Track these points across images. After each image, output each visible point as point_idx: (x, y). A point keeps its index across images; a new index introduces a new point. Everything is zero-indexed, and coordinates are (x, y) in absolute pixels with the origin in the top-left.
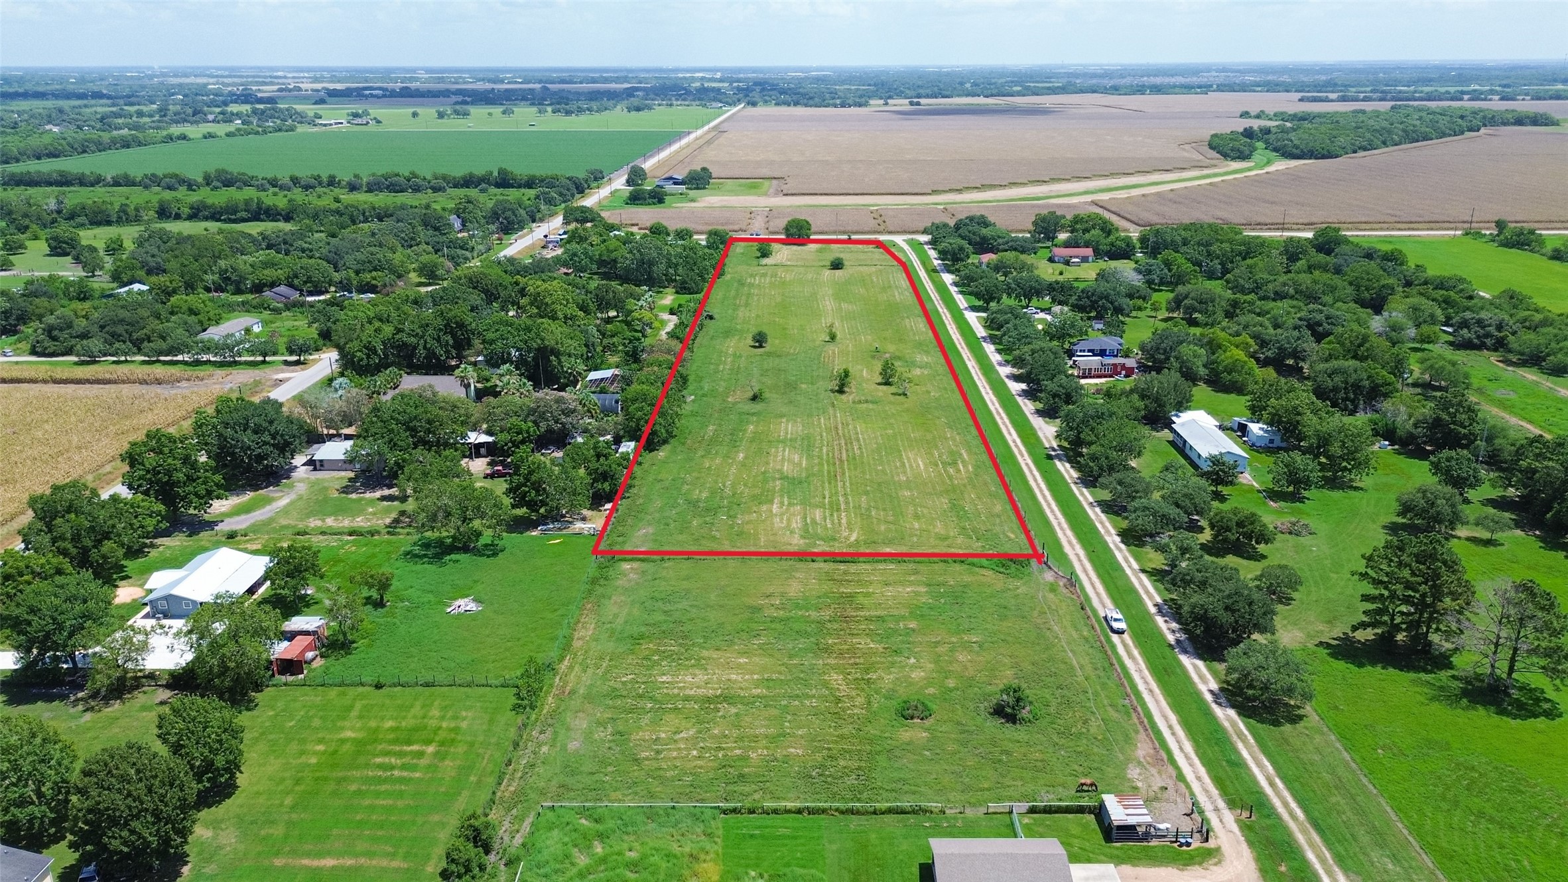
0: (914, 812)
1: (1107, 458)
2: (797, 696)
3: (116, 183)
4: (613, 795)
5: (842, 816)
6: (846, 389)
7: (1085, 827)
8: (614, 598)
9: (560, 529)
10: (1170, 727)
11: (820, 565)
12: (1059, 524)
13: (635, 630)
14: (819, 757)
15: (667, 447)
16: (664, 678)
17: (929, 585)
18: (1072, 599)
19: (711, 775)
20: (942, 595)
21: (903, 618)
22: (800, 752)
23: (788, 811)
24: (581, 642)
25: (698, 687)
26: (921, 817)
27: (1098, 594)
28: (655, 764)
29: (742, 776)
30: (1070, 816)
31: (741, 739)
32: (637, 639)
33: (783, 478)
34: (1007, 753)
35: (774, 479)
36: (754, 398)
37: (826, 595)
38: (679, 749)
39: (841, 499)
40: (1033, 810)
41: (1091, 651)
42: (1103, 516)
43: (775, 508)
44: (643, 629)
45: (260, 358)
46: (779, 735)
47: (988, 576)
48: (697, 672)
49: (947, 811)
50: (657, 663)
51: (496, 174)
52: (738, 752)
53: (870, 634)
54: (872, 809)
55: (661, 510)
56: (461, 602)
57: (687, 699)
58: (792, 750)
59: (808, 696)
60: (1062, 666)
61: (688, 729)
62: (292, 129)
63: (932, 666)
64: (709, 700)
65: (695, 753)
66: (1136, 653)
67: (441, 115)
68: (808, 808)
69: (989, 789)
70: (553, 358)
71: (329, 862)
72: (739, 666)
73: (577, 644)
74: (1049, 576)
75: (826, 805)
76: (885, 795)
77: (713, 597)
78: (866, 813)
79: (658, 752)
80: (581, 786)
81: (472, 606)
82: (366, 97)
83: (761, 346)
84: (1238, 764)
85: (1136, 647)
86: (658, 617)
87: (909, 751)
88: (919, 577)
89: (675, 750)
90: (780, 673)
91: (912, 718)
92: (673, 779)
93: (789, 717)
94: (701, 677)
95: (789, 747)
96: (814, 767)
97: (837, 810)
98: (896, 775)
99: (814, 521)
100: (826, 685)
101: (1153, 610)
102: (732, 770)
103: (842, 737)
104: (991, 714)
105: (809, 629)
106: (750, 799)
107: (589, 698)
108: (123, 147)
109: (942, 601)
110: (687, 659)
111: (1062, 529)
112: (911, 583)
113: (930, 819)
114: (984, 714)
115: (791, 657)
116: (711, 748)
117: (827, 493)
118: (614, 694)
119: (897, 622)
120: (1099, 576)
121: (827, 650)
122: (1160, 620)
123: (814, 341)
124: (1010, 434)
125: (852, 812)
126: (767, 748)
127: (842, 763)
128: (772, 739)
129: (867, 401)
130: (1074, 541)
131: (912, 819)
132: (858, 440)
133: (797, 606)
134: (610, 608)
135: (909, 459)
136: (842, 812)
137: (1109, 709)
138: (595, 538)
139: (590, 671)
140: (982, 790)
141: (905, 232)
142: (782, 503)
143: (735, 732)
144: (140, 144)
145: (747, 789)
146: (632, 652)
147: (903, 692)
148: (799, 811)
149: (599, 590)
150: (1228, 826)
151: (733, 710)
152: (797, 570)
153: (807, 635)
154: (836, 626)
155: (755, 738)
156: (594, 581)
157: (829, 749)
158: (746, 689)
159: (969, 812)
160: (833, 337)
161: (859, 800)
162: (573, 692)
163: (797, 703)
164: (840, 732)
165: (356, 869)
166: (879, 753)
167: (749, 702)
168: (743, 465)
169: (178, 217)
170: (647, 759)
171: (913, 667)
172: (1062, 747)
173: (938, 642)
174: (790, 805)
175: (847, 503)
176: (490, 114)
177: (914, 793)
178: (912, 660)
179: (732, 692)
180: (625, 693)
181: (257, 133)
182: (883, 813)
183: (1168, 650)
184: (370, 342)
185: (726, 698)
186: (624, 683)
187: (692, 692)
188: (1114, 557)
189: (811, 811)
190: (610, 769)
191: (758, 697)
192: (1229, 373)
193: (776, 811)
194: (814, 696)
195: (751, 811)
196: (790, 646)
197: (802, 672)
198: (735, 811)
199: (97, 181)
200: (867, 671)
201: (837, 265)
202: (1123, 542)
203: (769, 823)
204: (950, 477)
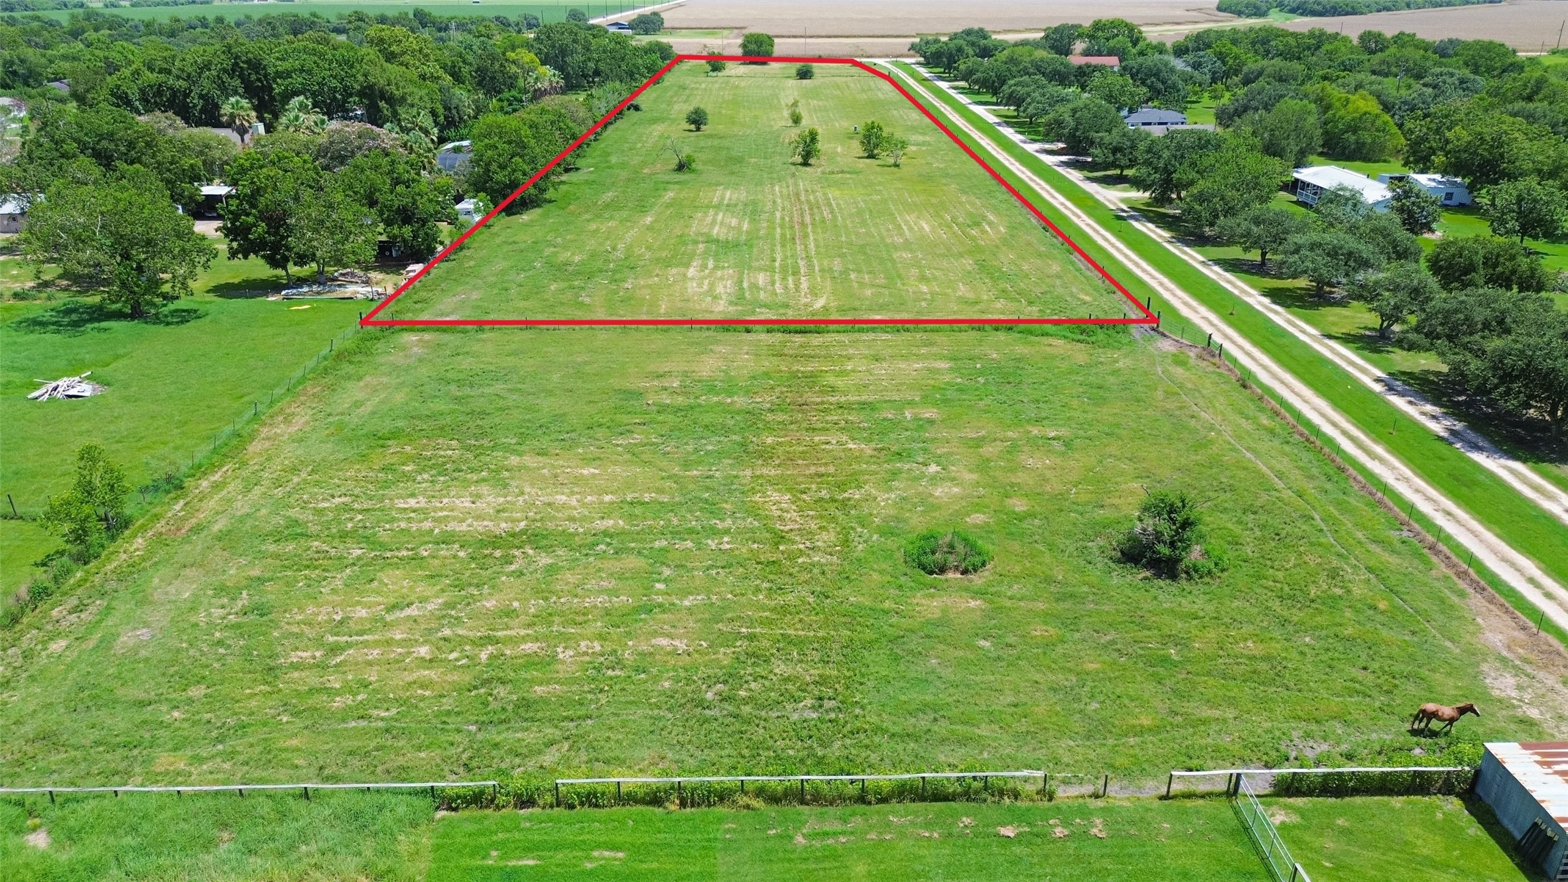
0: (967, 795)
1: (1222, 199)
2: (691, 531)
4: (164, 760)
5: (772, 811)
6: (811, 161)
7: (1448, 829)
8: (368, 379)
9: (318, 293)
10: (1531, 581)
11: (761, 337)
12: (1161, 284)
13: (387, 426)
14: (724, 656)
15: (538, 211)
16: (412, 502)
17: (954, 359)
18: (1220, 375)
19: (447, 704)
20: (981, 373)
21: (911, 403)
22: (681, 645)
23: (624, 798)
24: (267, 444)
25: (478, 518)
26: (988, 809)
27: (1265, 368)
28: (313, 679)
29: (525, 704)
30: (1397, 802)
31: (546, 617)
32: (380, 439)
33: (709, 241)
34: (1181, 643)
35: (696, 242)
36: (681, 167)
37: (767, 375)
38: (389, 642)
39: (801, 263)
40: (1288, 788)
41: (1287, 448)
42: (1228, 275)
43: (691, 272)
44: (400, 424)
46: (637, 610)
47: (1059, 345)
48: (484, 489)
49: (1061, 793)
50: (407, 477)
52: (529, 647)
53: (848, 428)
54: (852, 790)
55: (503, 272)
56: (63, 383)
57: (447, 539)
58: (663, 642)
59: (714, 532)
60: (1241, 474)
61: (423, 600)
63: (975, 476)
64: (494, 541)
65: (424, 651)
66: (1379, 450)
68: (680, 787)
69: (1155, 730)
70: (382, 104)
72: (578, 480)
73: (255, 447)
74: (1166, 346)
75: (730, 780)
76: (887, 746)
77: (556, 377)
78: (837, 799)
79: (334, 650)
80: (94, 735)
81: (86, 389)
83: (698, 129)
85: (1374, 441)
86: (440, 406)
87: (943, 641)
88: (935, 350)
89: (377, 644)
90: (660, 491)
91: (942, 570)
92: (346, 714)
93: (667, 572)
94: (491, 499)
95: (655, 634)
96: (709, 681)
97: (760, 792)
98: (915, 696)
99: (754, 287)
100: (753, 511)
101: (1378, 388)
102: (501, 691)
103: (784, 610)
104: (1119, 561)
105: (731, 423)
106: (531, 764)
107: (227, 539)
109: (981, 380)
110: (472, 470)
111: (1167, 289)
112: (924, 357)
113: (1017, 817)
114: (1101, 562)
115: (687, 465)
116: (463, 640)
117: (779, 257)
118: (294, 531)
119: (901, 410)
120: (1255, 343)
121: (766, 455)
122: (1400, 402)
123: (771, 126)
124: (1054, 197)
125: (799, 796)
126: (602, 637)
127: (780, 668)
128: (617, 618)
129: (842, 172)
130: (1194, 303)
131: (965, 818)
132: (830, 205)
133: (712, 390)
134: (352, 392)
135: (906, 222)
136: (774, 799)
137: (1373, 547)
138: (374, 305)
139: (257, 490)
140: (1141, 731)
141: (887, 56)
142: (704, 266)
143: (534, 606)
145: (531, 737)
146: (363, 457)
147: (918, 523)
148: (655, 799)
149: (347, 368)
151: (545, 560)
152: (718, 342)
153: (727, 431)
154: (781, 417)
155: (579, 617)
156: (340, 356)
157: (751, 638)
158: (583, 519)
159: (1119, 795)
160: (797, 121)
161: (821, 764)
162: (197, 529)
163: (689, 544)
164: (780, 600)
166: (869, 645)
167: (584, 546)
168: (650, 228)
170: (295, 667)
171: (934, 479)
172: (1300, 627)
173: (983, 438)
174: (631, 781)
175: (810, 266)
177: (963, 741)
178: (933, 468)
179: (550, 525)
180: (313, 529)
182: (884, 800)
183: (1442, 448)
184: (118, 87)
185: (535, 538)
186: (319, 512)
187: (464, 527)
188: (1270, 320)
189: (688, 798)
190: (196, 692)
191: (605, 533)
192: (1355, 132)
193: (591, 799)
194: (727, 532)
195: (525, 801)
196: (690, 448)
197: (708, 489)
198: (477, 799)
200: (841, 486)
201: (806, 74)
202: (1274, 302)
203: (568, 833)
204: (973, 239)
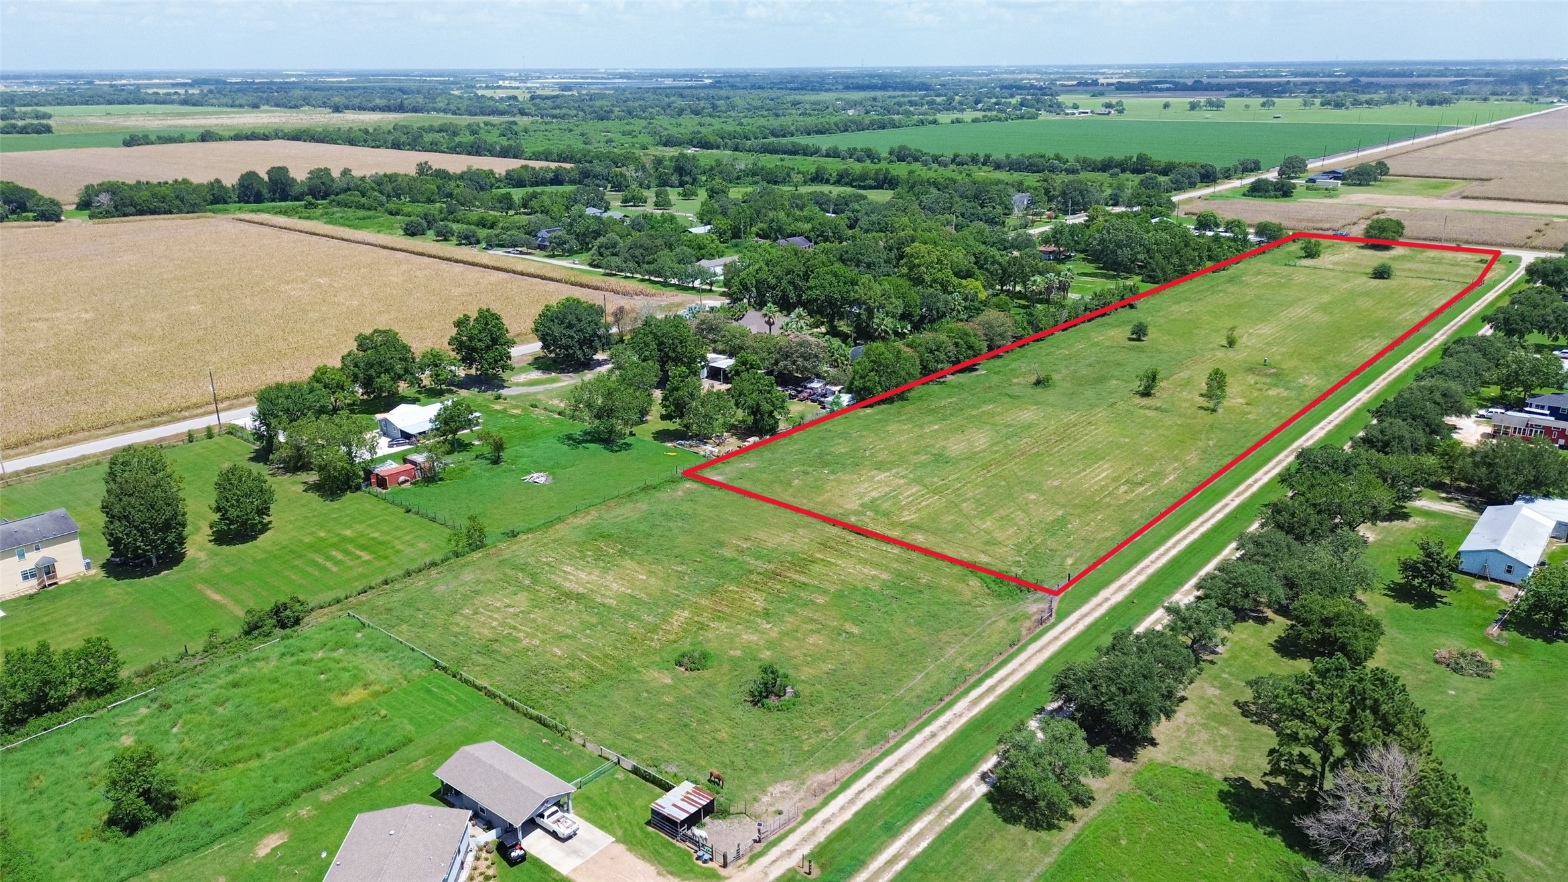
0: (552, 728)
2: (631, 616)
3: (828, 155)
5: (500, 707)
6: (1155, 393)
8: (639, 504)
9: (690, 446)
10: (890, 770)
11: (834, 531)
13: (611, 530)
14: (565, 662)
16: (568, 569)
17: (899, 576)
18: (1016, 635)
19: (478, 642)
20: (894, 587)
21: (824, 592)
22: (559, 653)
24: (563, 526)
25: (577, 583)
26: (551, 734)
28: (459, 620)
29: (495, 651)
30: (659, 790)
31: (539, 627)
32: (600, 536)
33: (937, 454)
35: (927, 454)
36: (1039, 383)
37: (794, 554)
38: (491, 617)
39: (958, 485)
40: (636, 771)
41: (946, 681)
43: (882, 476)
44: (617, 531)
45: (708, 287)
46: (567, 636)
47: (972, 586)
48: (597, 573)
49: (574, 740)
50: (584, 557)
51: (1135, 159)
52: (521, 635)
53: (773, 594)
54: (525, 711)
55: (789, 453)
56: (537, 475)
57: (557, 587)
58: (556, 650)
59: (638, 619)
60: (892, 682)
61: (519, 607)
62: (1033, 117)
63: (775, 636)
64: (569, 594)
65: (495, 624)
67: (1193, 107)
71: (217, 597)
72: (632, 580)
73: (558, 526)
74: (1036, 607)
78: (521, 713)
79: (475, 613)
80: (399, 614)
81: (542, 480)
82: (1152, 89)
83: (1139, 340)
84: (892, 831)
86: (643, 527)
87: (634, 687)
88: (902, 566)
89: (487, 616)
90: (649, 595)
91: (682, 666)
92: (452, 634)
93: (598, 627)
94: (593, 577)
95: (559, 647)
96: (549, 668)
98: (593, 699)
99: (896, 495)
100: (667, 616)
102: (495, 644)
103: (608, 656)
105: (732, 573)
106: (471, 667)
107: (501, 563)
108: (879, 128)
109: (886, 591)
110: (607, 562)
111: (1139, 572)
112: (886, 569)
113: (553, 739)
115: (679, 587)
116: (509, 625)
117: (954, 477)
118: (522, 566)
119: (813, 593)
120: (1092, 625)
121: (717, 593)
123: (1209, 344)
126: (543, 641)
127: (573, 673)
128: (558, 637)
132: (1076, 441)
133: (756, 554)
134: (623, 510)
135: (1097, 468)
137: (865, 732)
138: (703, 461)
139: (535, 546)
142: (896, 474)
143: (544, 622)
144: (894, 126)
145: (480, 661)
146: (583, 543)
147: (713, 645)
148: (480, 689)
149: (638, 495)
150: (772, 868)
151: (571, 607)
152: (807, 527)
153: (723, 576)
154: (758, 578)
155: (548, 632)
156: (647, 488)
157: (582, 660)
158: (607, 596)
159: (589, 748)
160: (1231, 343)
162: (499, 555)
163: (622, 620)
164: (612, 652)
165: (222, 607)
166: (611, 679)
167: (591, 607)
168: (922, 435)
169: (827, 182)
170: (462, 614)
171: (758, 631)
172: (759, 740)
173: (815, 621)
175: (957, 490)
176: (1247, 106)
178: (768, 626)
179: (593, 595)
180: (527, 568)
181: (1000, 120)
182: (531, 718)
185: (582, 598)
186: (538, 562)
187: (567, 585)
190: (433, 611)
191: (604, 605)
193: (468, 682)
194: (642, 621)
196: (695, 580)
197: (668, 601)
198: (444, 669)
199: (816, 152)
200: (717, 619)
201: (1381, 273)
